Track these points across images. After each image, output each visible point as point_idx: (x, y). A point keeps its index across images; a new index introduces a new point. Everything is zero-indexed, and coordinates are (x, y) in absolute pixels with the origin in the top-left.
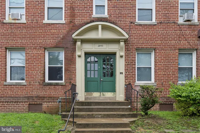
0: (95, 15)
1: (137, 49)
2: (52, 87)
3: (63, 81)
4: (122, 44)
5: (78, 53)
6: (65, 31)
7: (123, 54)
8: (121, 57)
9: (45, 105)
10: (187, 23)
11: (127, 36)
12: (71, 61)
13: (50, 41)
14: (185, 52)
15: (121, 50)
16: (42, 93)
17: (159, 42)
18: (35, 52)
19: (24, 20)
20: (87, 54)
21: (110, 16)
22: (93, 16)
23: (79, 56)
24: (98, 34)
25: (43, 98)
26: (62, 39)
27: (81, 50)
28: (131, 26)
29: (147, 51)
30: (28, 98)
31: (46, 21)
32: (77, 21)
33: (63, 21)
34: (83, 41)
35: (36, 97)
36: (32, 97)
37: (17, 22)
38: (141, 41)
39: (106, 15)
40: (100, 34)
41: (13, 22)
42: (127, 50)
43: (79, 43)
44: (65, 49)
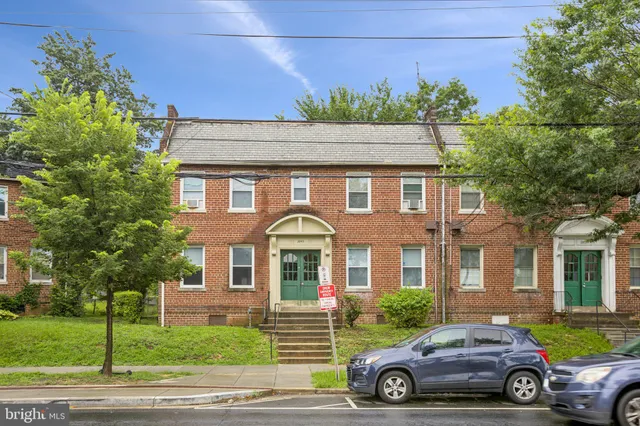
0: (294, 202)
1: (348, 245)
2: (239, 294)
3: (252, 286)
4: (328, 240)
5: (272, 251)
6: (255, 223)
7: (329, 251)
8: (328, 255)
9: (230, 317)
10: (412, 212)
11: (333, 232)
12: (262, 261)
13: (237, 236)
14: (411, 247)
15: (327, 246)
16: (226, 302)
17: (376, 236)
18: (217, 249)
19: (202, 208)
20: (284, 252)
21: (313, 203)
22: (291, 203)
23: (274, 255)
24: (297, 226)
25: (227, 308)
26: (253, 232)
27: (275, 246)
28: (339, 218)
29: (358, 246)
30: (209, 307)
31: (231, 210)
32: (272, 210)
33: (252, 209)
34: (279, 237)
35: (219, 307)
36: (214, 306)
37: (195, 211)
38: (352, 236)
39: (307, 202)
40: (300, 228)
41: (191, 211)
42: (335, 245)
43: (273, 240)
44: (257, 245)
